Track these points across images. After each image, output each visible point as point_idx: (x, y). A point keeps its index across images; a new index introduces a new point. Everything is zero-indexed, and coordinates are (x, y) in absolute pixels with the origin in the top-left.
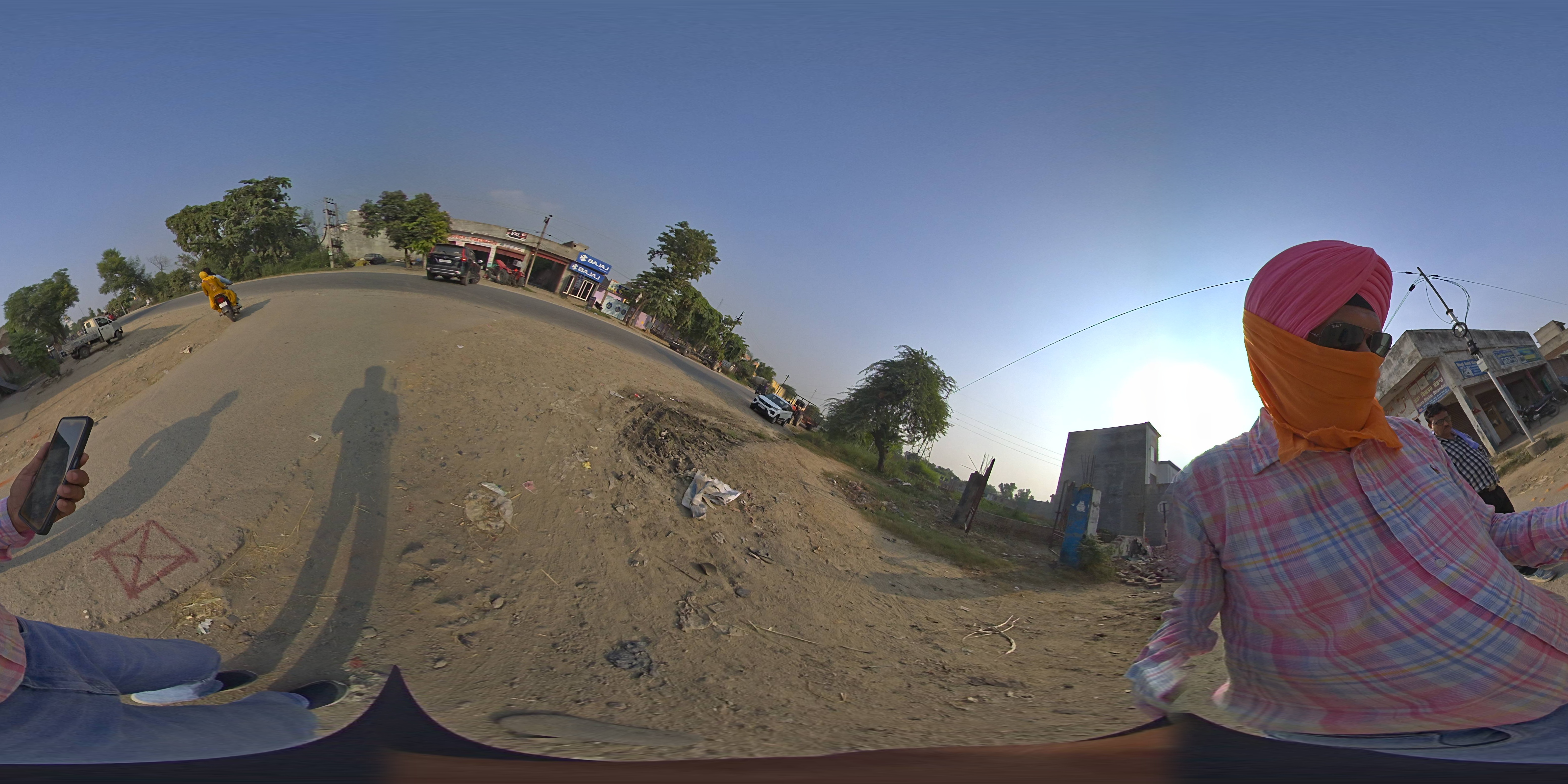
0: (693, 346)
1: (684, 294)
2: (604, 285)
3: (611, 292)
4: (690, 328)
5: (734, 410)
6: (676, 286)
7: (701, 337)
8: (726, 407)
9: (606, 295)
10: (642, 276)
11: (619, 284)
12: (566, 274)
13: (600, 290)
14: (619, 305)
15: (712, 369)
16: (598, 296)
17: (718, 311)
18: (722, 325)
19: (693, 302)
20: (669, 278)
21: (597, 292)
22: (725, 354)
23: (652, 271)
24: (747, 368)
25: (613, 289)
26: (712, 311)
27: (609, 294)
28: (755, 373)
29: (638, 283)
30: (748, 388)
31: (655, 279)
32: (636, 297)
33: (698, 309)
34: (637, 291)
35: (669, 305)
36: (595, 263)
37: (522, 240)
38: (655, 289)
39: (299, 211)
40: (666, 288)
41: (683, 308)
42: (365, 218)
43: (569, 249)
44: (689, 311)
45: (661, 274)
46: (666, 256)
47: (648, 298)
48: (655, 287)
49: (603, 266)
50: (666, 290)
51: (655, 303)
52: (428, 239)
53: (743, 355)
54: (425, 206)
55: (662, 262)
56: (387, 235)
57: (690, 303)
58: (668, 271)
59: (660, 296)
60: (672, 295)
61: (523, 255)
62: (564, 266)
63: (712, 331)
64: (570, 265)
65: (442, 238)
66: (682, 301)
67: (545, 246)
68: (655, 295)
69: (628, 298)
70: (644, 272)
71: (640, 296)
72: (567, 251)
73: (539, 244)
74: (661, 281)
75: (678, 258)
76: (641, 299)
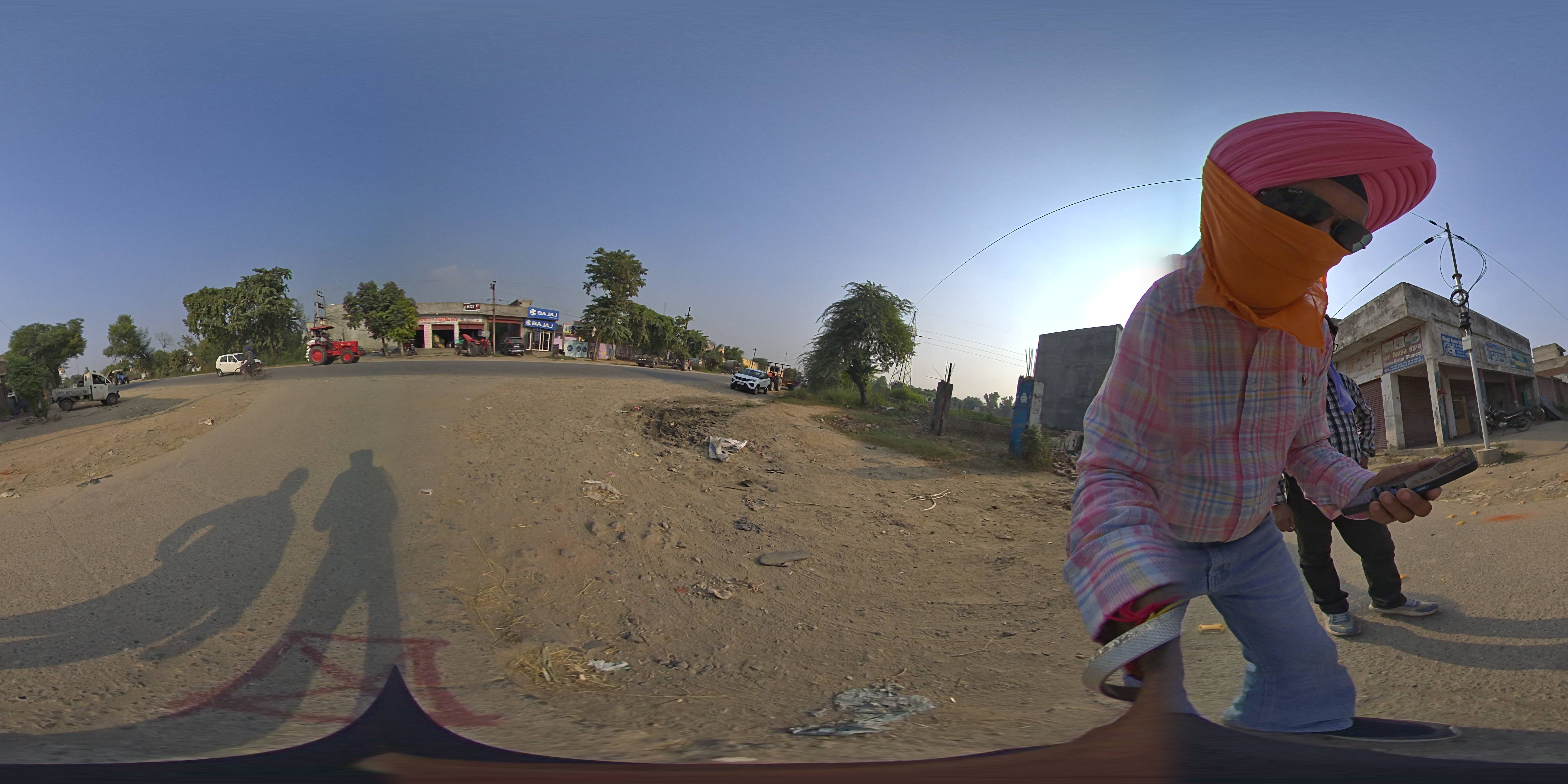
0: (657, 357)
1: (631, 313)
2: (559, 331)
3: (567, 335)
4: (649, 341)
5: (718, 395)
6: (620, 309)
7: (662, 345)
8: (710, 394)
9: (564, 339)
10: (587, 310)
11: (571, 325)
12: (523, 332)
13: (557, 336)
14: (579, 345)
15: (683, 370)
16: (557, 341)
17: (667, 315)
18: (676, 327)
19: (642, 316)
20: (612, 303)
21: (555, 339)
22: (689, 352)
23: (594, 303)
24: (715, 356)
25: (568, 333)
26: (661, 318)
27: (566, 338)
28: (724, 359)
29: (588, 320)
30: (723, 375)
32: (591, 332)
33: (648, 322)
34: (589, 326)
35: (622, 328)
36: (544, 313)
37: (478, 310)
38: (604, 319)
39: (295, 303)
40: (613, 313)
41: (635, 325)
42: (348, 311)
43: (518, 308)
44: (642, 326)
45: (603, 302)
46: (599, 285)
47: (601, 328)
48: (603, 316)
49: (552, 314)
50: (614, 316)
51: (609, 331)
52: (402, 326)
53: (706, 346)
54: (394, 293)
55: (600, 291)
56: (366, 326)
57: (639, 319)
58: (607, 298)
59: (611, 323)
60: (621, 318)
61: (482, 325)
62: (520, 325)
63: (669, 336)
64: (524, 322)
65: (413, 323)
66: (631, 320)
67: (498, 311)
68: (607, 324)
69: (584, 335)
70: (588, 307)
71: (594, 330)
72: (517, 311)
73: (493, 311)
74: (605, 309)
75: (612, 283)
76: (596, 332)
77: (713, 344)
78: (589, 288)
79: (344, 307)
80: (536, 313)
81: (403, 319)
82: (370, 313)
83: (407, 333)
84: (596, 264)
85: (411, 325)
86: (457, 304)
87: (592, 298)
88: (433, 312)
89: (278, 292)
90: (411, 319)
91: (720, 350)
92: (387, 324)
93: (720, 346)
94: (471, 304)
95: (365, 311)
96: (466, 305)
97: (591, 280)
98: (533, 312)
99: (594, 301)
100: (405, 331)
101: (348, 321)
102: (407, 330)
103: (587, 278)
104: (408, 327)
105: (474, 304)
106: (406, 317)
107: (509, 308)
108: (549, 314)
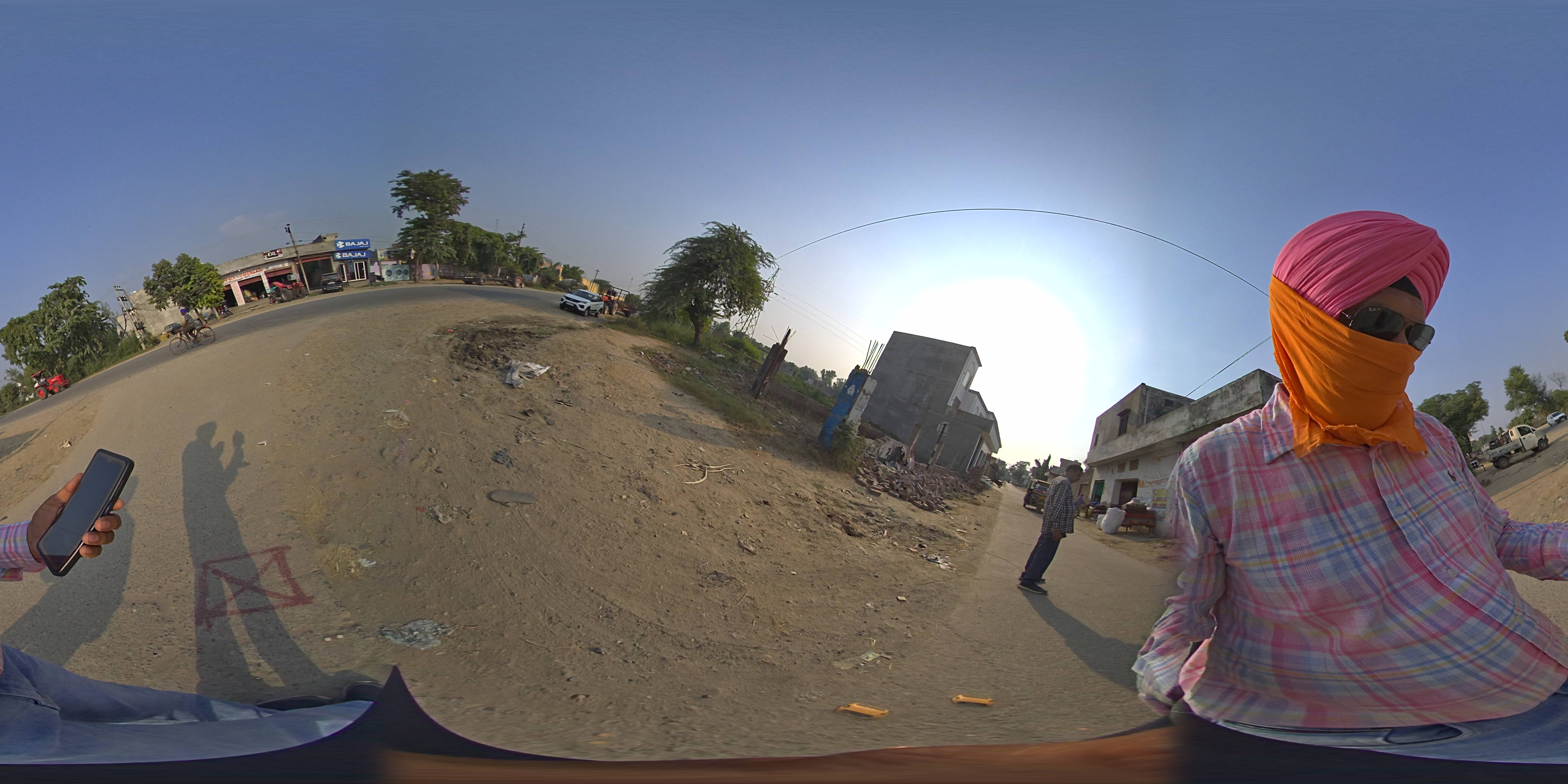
0: (486, 273)
1: (453, 232)
3: (383, 260)
4: (476, 258)
6: (440, 228)
7: (490, 262)
9: (380, 265)
10: (402, 233)
11: (386, 250)
12: (335, 266)
13: (372, 263)
14: (398, 269)
15: (515, 287)
16: (375, 270)
17: (495, 232)
18: (506, 244)
19: (466, 234)
20: (429, 224)
21: (371, 267)
22: (522, 269)
23: (409, 226)
24: (551, 275)
25: (383, 257)
26: (488, 235)
27: (383, 263)
28: (561, 277)
29: (404, 241)
31: (417, 231)
32: (410, 254)
33: (474, 238)
34: (407, 248)
35: (445, 247)
36: (353, 243)
37: (280, 256)
38: (423, 240)
39: (99, 305)
40: (432, 234)
41: (458, 243)
42: (152, 295)
43: (323, 244)
44: (467, 244)
45: (419, 223)
46: (411, 207)
47: (421, 250)
48: (422, 238)
49: (362, 243)
50: (433, 236)
51: (429, 252)
52: (209, 292)
53: (542, 264)
54: (189, 264)
55: (413, 214)
56: (174, 302)
57: (464, 237)
58: (424, 219)
59: (431, 244)
60: (442, 238)
61: (290, 268)
62: (330, 259)
63: (499, 253)
64: (334, 257)
65: (219, 286)
66: (454, 239)
67: (302, 252)
68: (426, 245)
69: (403, 258)
70: (402, 229)
71: (413, 251)
72: (323, 247)
73: (297, 252)
74: (423, 231)
75: (426, 204)
76: (415, 254)
77: (550, 262)
78: (400, 211)
79: (147, 292)
80: (344, 244)
81: (207, 285)
82: (174, 290)
84: (402, 187)
85: (218, 288)
86: (256, 255)
88: (235, 270)
89: (79, 300)
90: (216, 282)
91: (558, 268)
92: (194, 295)
93: (557, 264)
94: (271, 251)
95: (169, 290)
96: (267, 254)
97: (400, 204)
98: (340, 245)
99: (409, 223)
101: (155, 304)
103: (395, 202)
104: (214, 292)
105: (275, 251)
106: (209, 282)
107: (313, 245)
108: (359, 244)
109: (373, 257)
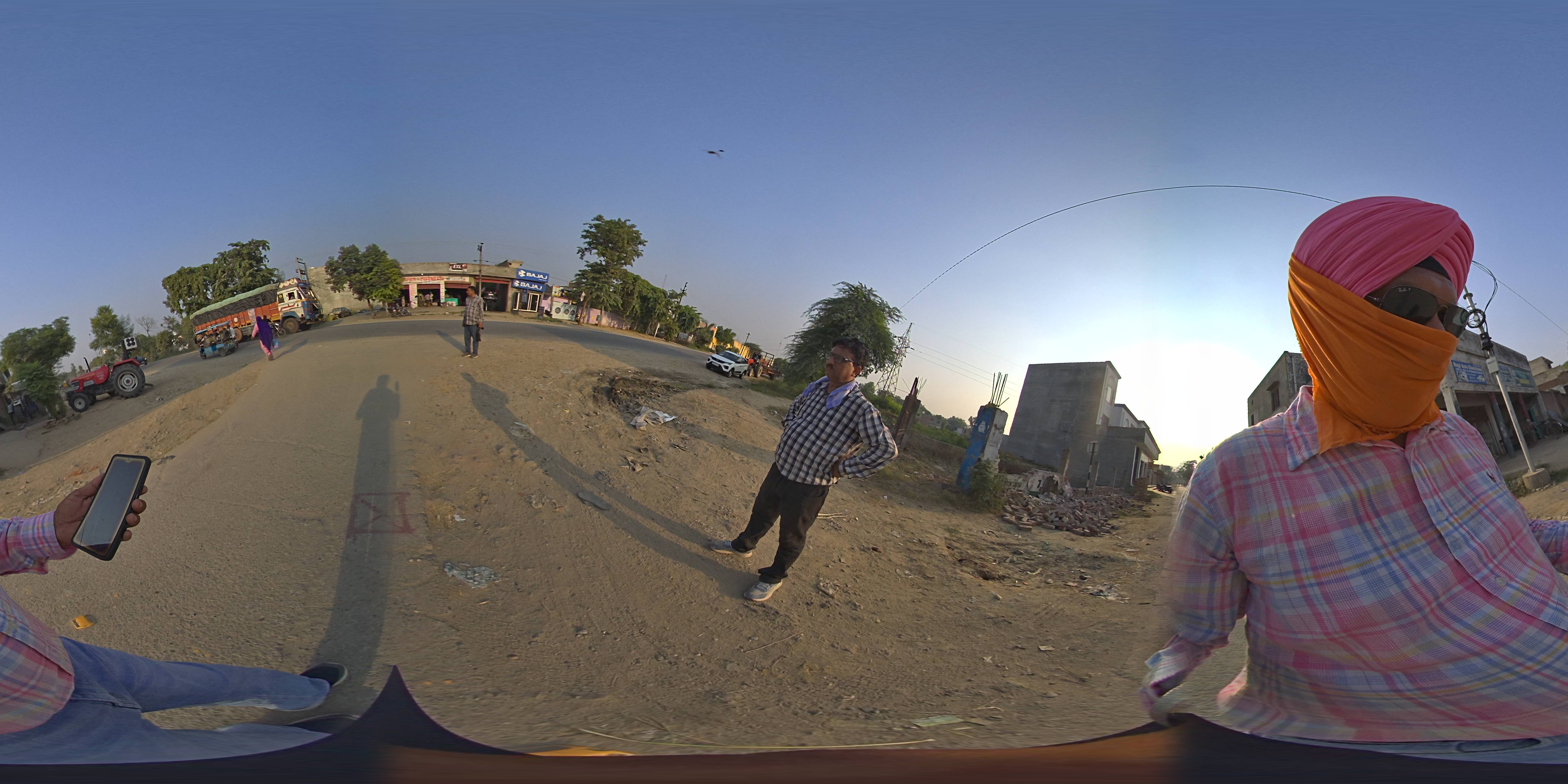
1: (624, 280)
3: (556, 297)
4: (638, 311)
6: (613, 276)
7: (652, 316)
9: (552, 301)
10: (579, 275)
11: (561, 288)
12: (511, 293)
13: (546, 297)
14: (567, 307)
16: (545, 304)
17: (661, 288)
18: (669, 300)
19: (634, 286)
20: (605, 270)
21: (543, 301)
22: (680, 327)
23: (587, 268)
24: (706, 335)
25: (557, 294)
26: (654, 290)
27: (555, 299)
29: (578, 284)
31: (592, 275)
32: (580, 296)
33: (640, 292)
34: (580, 290)
35: (613, 295)
36: (534, 275)
37: (466, 270)
38: (595, 285)
40: (604, 280)
41: (627, 294)
42: (330, 275)
43: (506, 269)
44: (633, 295)
45: (596, 269)
46: (595, 251)
47: (591, 294)
48: (594, 282)
49: (542, 276)
50: (605, 282)
51: (598, 297)
52: (386, 287)
53: (698, 323)
54: (377, 256)
55: (594, 257)
56: (350, 288)
57: (631, 288)
58: (601, 265)
59: (601, 289)
60: (612, 286)
61: (469, 283)
62: (508, 285)
63: (660, 308)
64: (512, 283)
65: (397, 283)
66: (623, 288)
67: (486, 271)
68: (597, 290)
69: (573, 299)
70: (580, 271)
71: (583, 294)
72: (506, 271)
73: (480, 271)
74: (598, 276)
75: (607, 251)
76: (585, 297)
77: (706, 322)
78: (583, 253)
79: (327, 271)
80: (525, 274)
81: (387, 280)
82: (354, 276)
83: (391, 293)
84: (593, 230)
85: (395, 285)
86: (443, 264)
87: (586, 263)
88: (419, 272)
89: (257, 263)
90: (395, 280)
91: (712, 329)
92: (371, 285)
93: (712, 325)
94: (458, 264)
95: (348, 274)
96: (453, 265)
97: (586, 246)
98: (522, 274)
99: (588, 266)
100: (388, 292)
101: (331, 285)
102: (392, 290)
103: (583, 243)
104: (391, 288)
105: (461, 265)
106: (389, 278)
107: (497, 268)
108: (539, 277)
109: (547, 292)
